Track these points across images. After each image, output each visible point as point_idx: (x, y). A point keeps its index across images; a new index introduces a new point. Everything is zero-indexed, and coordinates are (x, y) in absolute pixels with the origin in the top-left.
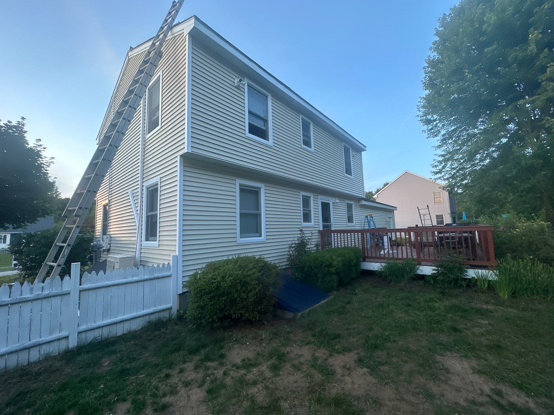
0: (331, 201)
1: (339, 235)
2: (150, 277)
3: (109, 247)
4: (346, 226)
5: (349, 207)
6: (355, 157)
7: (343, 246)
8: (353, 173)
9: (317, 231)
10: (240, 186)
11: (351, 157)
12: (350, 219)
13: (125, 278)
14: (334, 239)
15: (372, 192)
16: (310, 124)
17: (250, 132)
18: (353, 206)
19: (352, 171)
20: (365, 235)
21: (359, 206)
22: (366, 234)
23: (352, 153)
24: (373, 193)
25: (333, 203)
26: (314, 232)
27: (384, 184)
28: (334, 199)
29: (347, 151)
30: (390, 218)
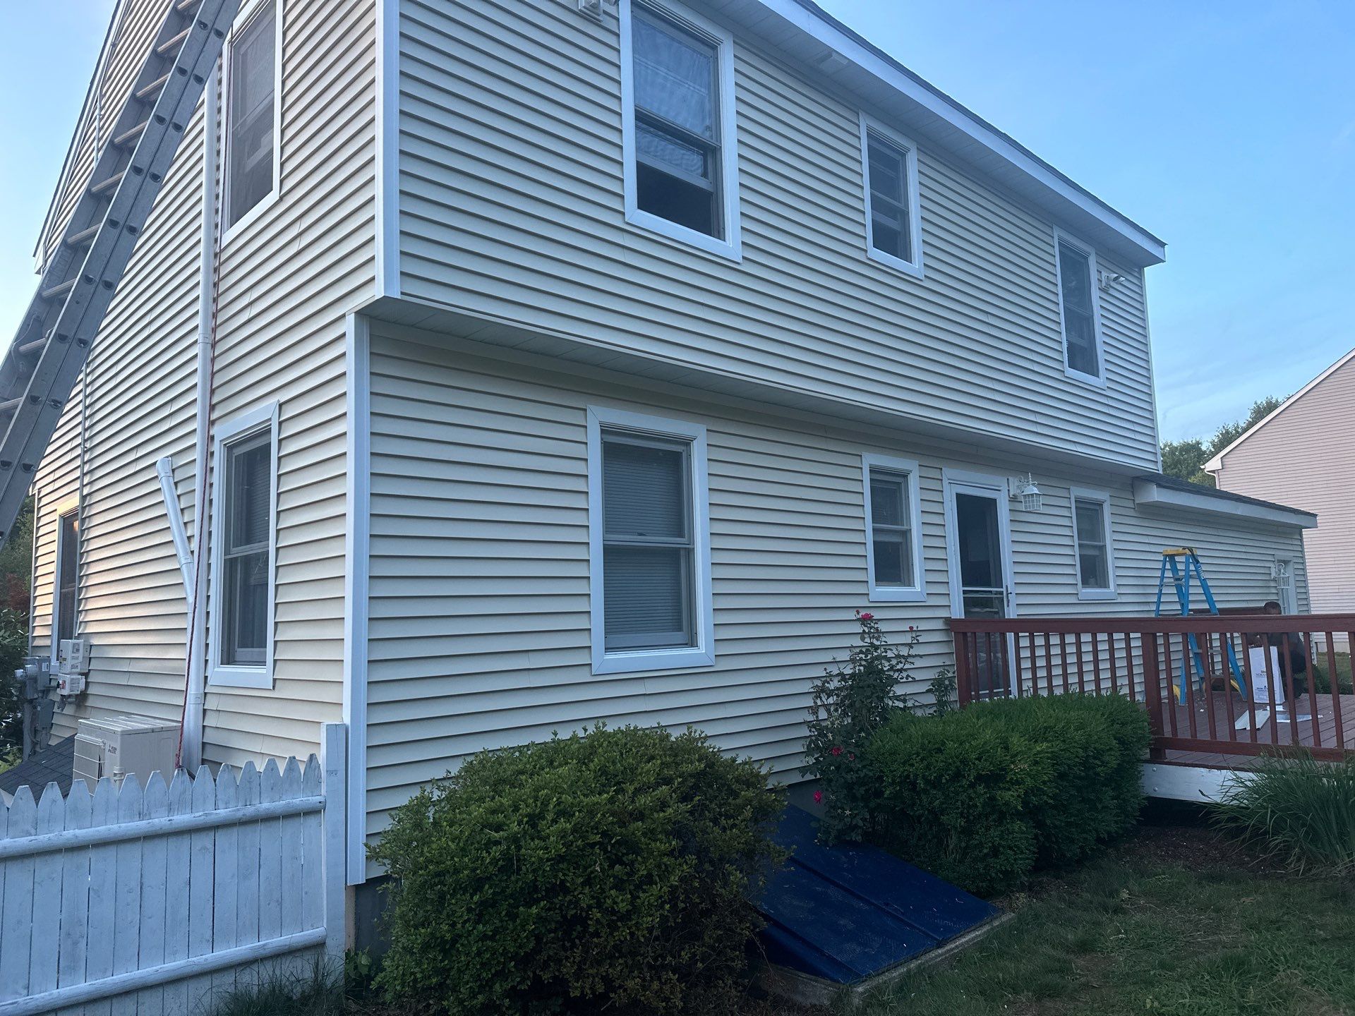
0: (1004, 488)
1: (1040, 641)
2: (239, 814)
3: (82, 686)
4: (1073, 600)
5: (1089, 515)
6: (1112, 291)
7: (1059, 692)
8: (1102, 366)
9: (942, 620)
10: (603, 431)
11: (1095, 293)
12: (1093, 571)
13: (141, 815)
14: (1018, 659)
15: (1198, 443)
16: (903, 155)
17: (645, 203)
18: (1107, 510)
19: (1101, 356)
20: (1160, 641)
21: (1132, 513)
22: (1166, 636)
23: (1096, 273)
24: (1204, 448)
25: (1014, 499)
26: (923, 626)
27: (1253, 406)
28: (1014, 482)
29: (1074, 266)
30: (1286, 562)
